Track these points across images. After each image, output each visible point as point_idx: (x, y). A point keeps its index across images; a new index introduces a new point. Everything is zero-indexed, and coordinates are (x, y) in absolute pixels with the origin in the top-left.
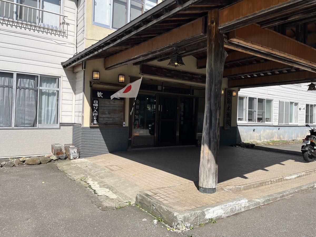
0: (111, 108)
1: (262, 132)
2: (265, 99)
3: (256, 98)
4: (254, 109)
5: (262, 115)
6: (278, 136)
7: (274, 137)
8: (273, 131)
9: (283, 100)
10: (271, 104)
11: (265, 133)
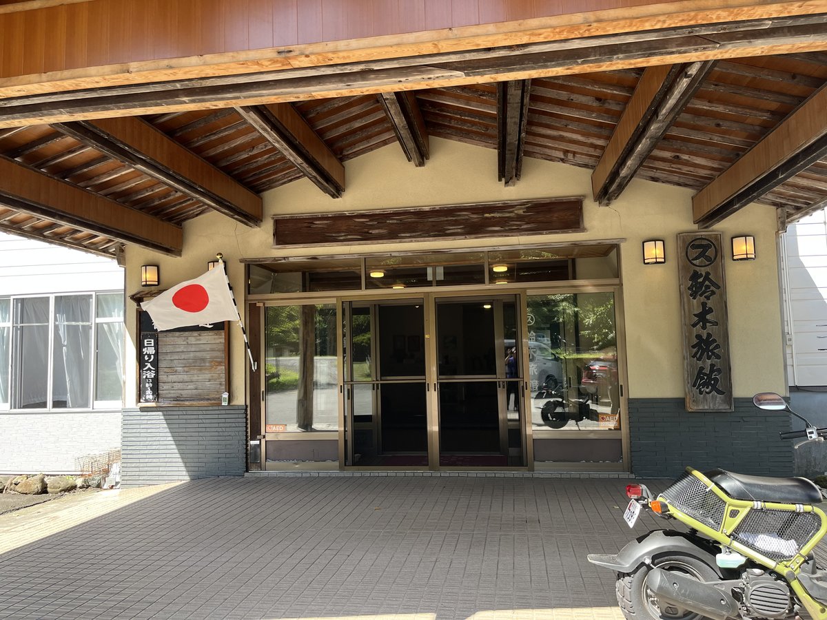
0: (192, 355)
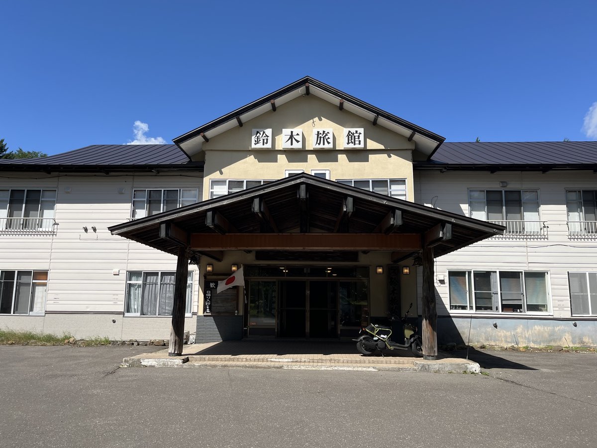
0: (224, 297)
1: (519, 330)
2: (522, 272)
3: (496, 272)
4: (493, 291)
5: (521, 300)
6: (573, 338)
7: (560, 339)
8: (557, 329)
9: (581, 271)
10: (545, 280)
11: (530, 331)
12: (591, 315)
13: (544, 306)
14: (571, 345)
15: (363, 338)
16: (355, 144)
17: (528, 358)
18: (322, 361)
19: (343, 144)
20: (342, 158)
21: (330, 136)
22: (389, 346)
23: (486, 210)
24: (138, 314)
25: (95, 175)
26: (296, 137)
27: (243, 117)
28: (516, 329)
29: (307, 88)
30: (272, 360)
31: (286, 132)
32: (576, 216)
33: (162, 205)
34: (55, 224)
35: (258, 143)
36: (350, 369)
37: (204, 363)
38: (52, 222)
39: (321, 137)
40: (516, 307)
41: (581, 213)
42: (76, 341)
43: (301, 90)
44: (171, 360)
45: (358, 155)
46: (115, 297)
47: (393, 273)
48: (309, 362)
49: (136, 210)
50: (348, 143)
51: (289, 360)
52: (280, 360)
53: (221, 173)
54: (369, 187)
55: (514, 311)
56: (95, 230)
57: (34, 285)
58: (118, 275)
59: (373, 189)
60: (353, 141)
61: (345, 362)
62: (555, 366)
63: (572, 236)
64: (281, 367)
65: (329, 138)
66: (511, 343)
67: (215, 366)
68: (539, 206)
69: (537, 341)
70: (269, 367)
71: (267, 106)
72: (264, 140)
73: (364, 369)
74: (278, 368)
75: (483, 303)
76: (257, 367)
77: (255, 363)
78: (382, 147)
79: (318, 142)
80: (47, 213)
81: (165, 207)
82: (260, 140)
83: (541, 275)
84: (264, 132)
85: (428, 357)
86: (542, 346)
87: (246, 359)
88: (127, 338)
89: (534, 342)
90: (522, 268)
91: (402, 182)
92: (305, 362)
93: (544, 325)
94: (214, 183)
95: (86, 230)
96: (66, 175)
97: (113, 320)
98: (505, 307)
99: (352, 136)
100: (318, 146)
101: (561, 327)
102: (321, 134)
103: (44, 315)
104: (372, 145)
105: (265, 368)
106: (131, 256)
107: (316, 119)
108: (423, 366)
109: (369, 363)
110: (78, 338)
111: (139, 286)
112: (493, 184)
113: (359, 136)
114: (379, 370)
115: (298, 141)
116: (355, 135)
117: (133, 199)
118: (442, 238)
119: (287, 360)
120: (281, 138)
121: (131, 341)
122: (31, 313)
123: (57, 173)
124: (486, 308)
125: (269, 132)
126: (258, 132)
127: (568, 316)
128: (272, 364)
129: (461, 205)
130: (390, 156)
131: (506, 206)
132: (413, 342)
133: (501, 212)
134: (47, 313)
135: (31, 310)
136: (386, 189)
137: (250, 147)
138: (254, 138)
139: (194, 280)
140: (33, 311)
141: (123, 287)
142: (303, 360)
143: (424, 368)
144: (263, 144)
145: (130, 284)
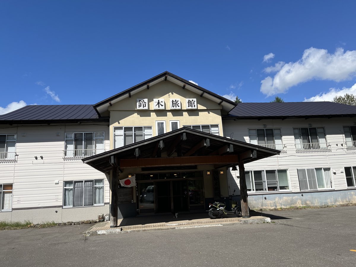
1: (277, 200)
2: (276, 170)
3: (264, 171)
4: (263, 180)
5: (276, 184)
6: (302, 202)
7: (296, 203)
8: (294, 198)
9: (303, 168)
10: (287, 173)
11: (282, 200)
12: (309, 190)
13: (287, 187)
14: (301, 206)
15: (212, 210)
16: (192, 107)
17: (285, 214)
18: (193, 223)
19: (185, 107)
20: (185, 114)
21: (179, 102)
22: (225, 213)
23: (257, 139)
24: (72, 206)
25: (41, 126)
26: (161, 103)
27: (132, 93)
28: (275, 199)
29: (166, 78)
30: (167, 225)
31: (156, 100)
32: (299, 141)
33: (83, 142)
34: (16, 155)
35: (140, 106)
36: (209, 226)
37: (132, 230)
38: (14, 154)
39: (174, 103)
40: (274, 188)
41: (301, 139)
42: (35, 225)
43: (163, 78)
44: (114, 230)
45: (193, 112)
46: (57, 197)
47: (215, 174)
48: (187, 224)
49: (67, 145)
50: (189, 106)
51: (176, 224)
52: (172, 225)
53: (119, 123)
54: (200, 129)
55: (273, 190)
56: (42, 158)
57: (4, 193)
58: (58, 184)
59: (202, 130)
60: (191, 105)
61: (205, 222)
62: (300, 216)
63: (298, 151)
64: (174, 228)
65: (178, 104)
66: (273, 207)
67: (139, 231)
68: (281, 137)
69: (285, 205)
70: (168, 229)
71: (145, 87)
72: (143, 105)
73: (216, 225)
74: (172, 229)
75: (259, 187)
76: (162, 229)
77: (159, 227)
78: (205, 108)
79: (173, 106)
80: (10, 149)
81: (85, 143)
82: (141, 105)
83: (285, 171)
84: (143, 101)
85: (245, 217)
86: (288, 207)
87: (153, 226)
88: (66, 221)
89: (284, 205)
90: (276, 168)
91: (217, 126)
92: (185, 224)
93: (288, 196)
94: (116, 128)
95: (36, 158)
96: (22, 126)
97: (56, 211)
98: (270, 188)
99: (190, 103)
100: (173, 108)
101: (296, 197)
102: (174, 101)
103: (11, 211)
104: (200, 107)
105: (166, 229)
106: (66, 172)
107: (170, 93)
108: (245, 221)
109: (217, 222)
110: (35, 223)
111: (71, 189)
112: (260, 126)
113: (194, 103)
114: (224, 225)
115: (162, 106)
116: (192, 102)
117: (66, 139)
118: (252, 157)
119: (175, 224)
120: (152, 104)
121: (69, 222)
122: (3, 210)
123: (16, 125)
124: (260, 190)
125: (146, 100)
126: (140, 101)
127: (299, 191)
128: (169, 227)
129: (244, 137)
130: (209, 113)
131: (266, 137)
132: (236, 210)
133: (264, 140)
134: (13, 209)
135: (3, 208)
136: (209, 130)
137: (136, 109)
138: (138, 104)
139: (104, 184)
140: (3, 209)
141: (61, 191)
142: (184, 224)
143: (245, 222)
144: (143, 107)
145: (65, 189)
